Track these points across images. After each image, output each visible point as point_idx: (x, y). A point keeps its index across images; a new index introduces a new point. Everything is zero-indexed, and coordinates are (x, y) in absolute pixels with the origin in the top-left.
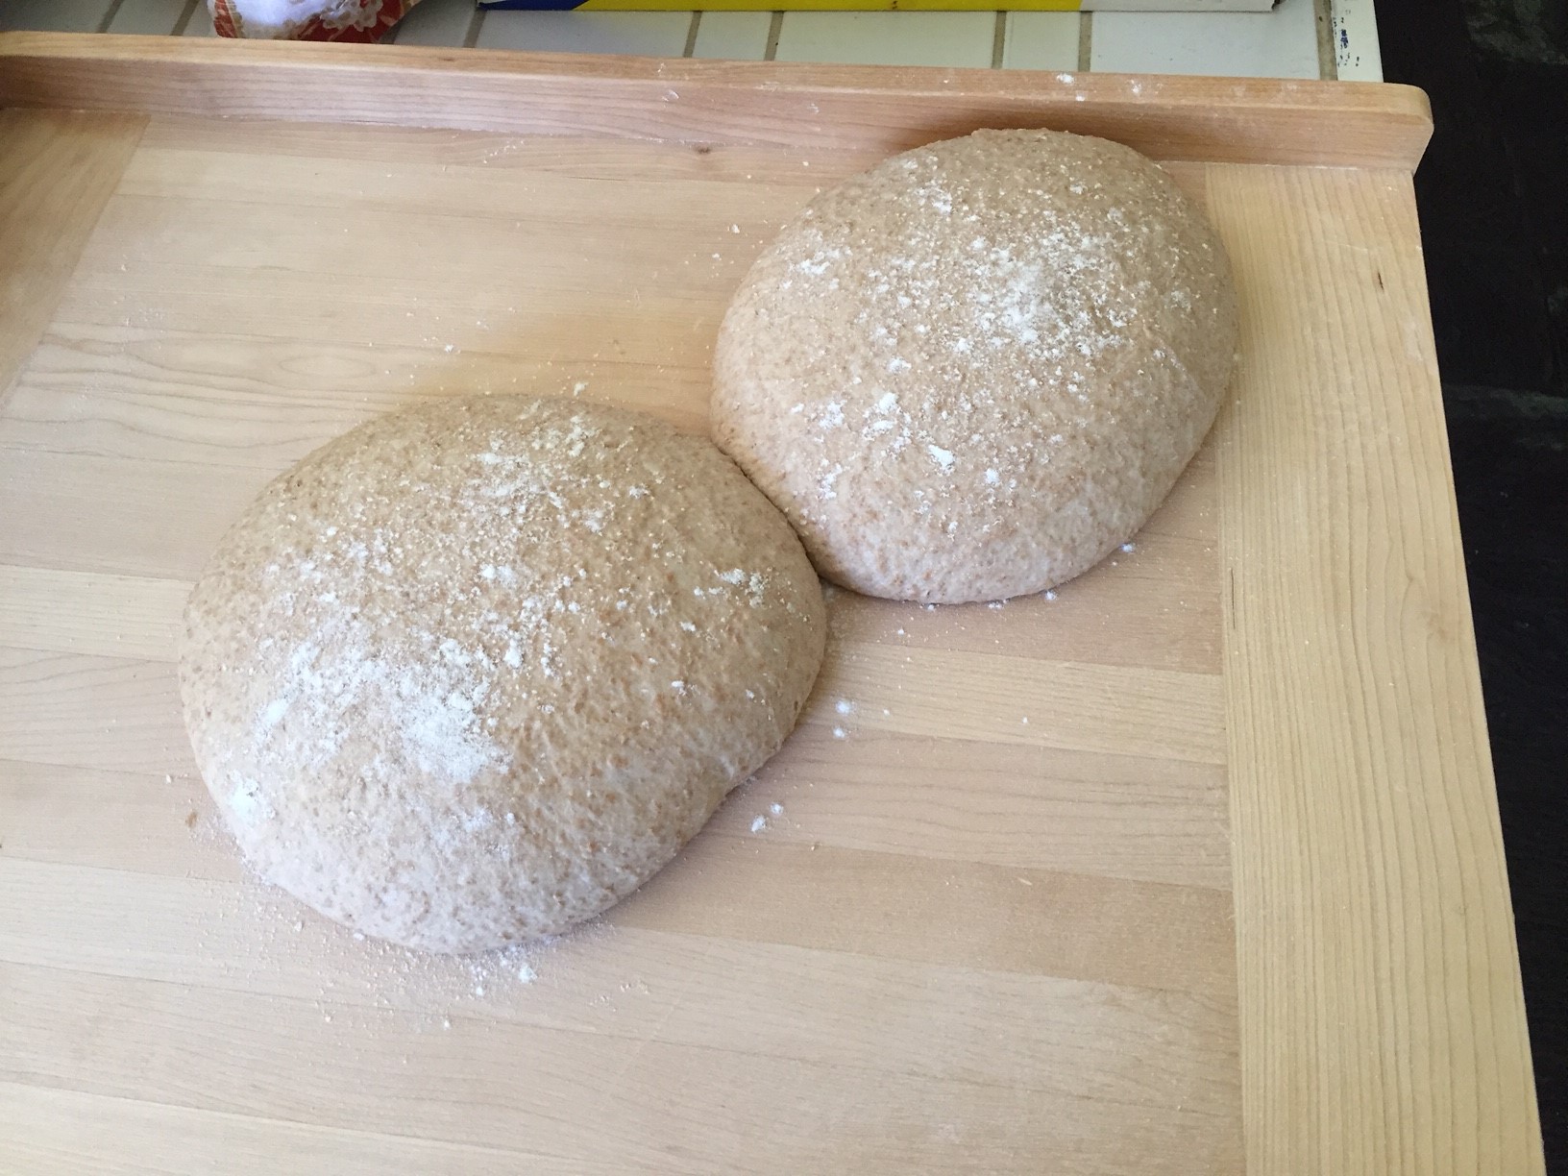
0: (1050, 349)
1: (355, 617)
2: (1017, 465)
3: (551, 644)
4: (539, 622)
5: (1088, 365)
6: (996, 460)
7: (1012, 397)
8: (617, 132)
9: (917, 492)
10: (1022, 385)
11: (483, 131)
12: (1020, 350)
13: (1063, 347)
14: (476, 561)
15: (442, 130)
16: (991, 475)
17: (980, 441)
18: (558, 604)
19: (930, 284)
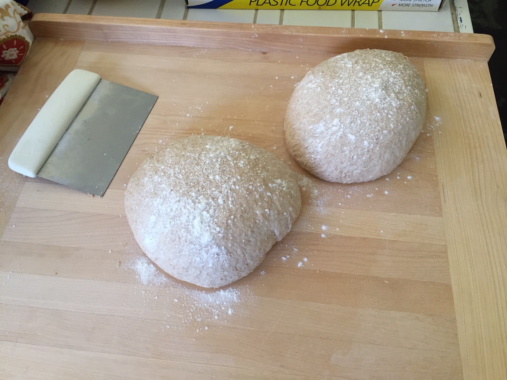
0: (384, 104)
1: (172, 190)
2: (373, 140)
3: (232, 198)
4: (228, 191)
5: (395, 109)
6: (367, 138)
7: (372, 119)
8: (237, 47)
9: (345, 147)
10: (375, 115)
11: (193, 47)
12: (375, 104)
13: (388, 104)
14: (207, 174)
15: (180, 46)
16: (366, 143)
17: (363, 133)
18: (233, 186)
19: (347, 86)
